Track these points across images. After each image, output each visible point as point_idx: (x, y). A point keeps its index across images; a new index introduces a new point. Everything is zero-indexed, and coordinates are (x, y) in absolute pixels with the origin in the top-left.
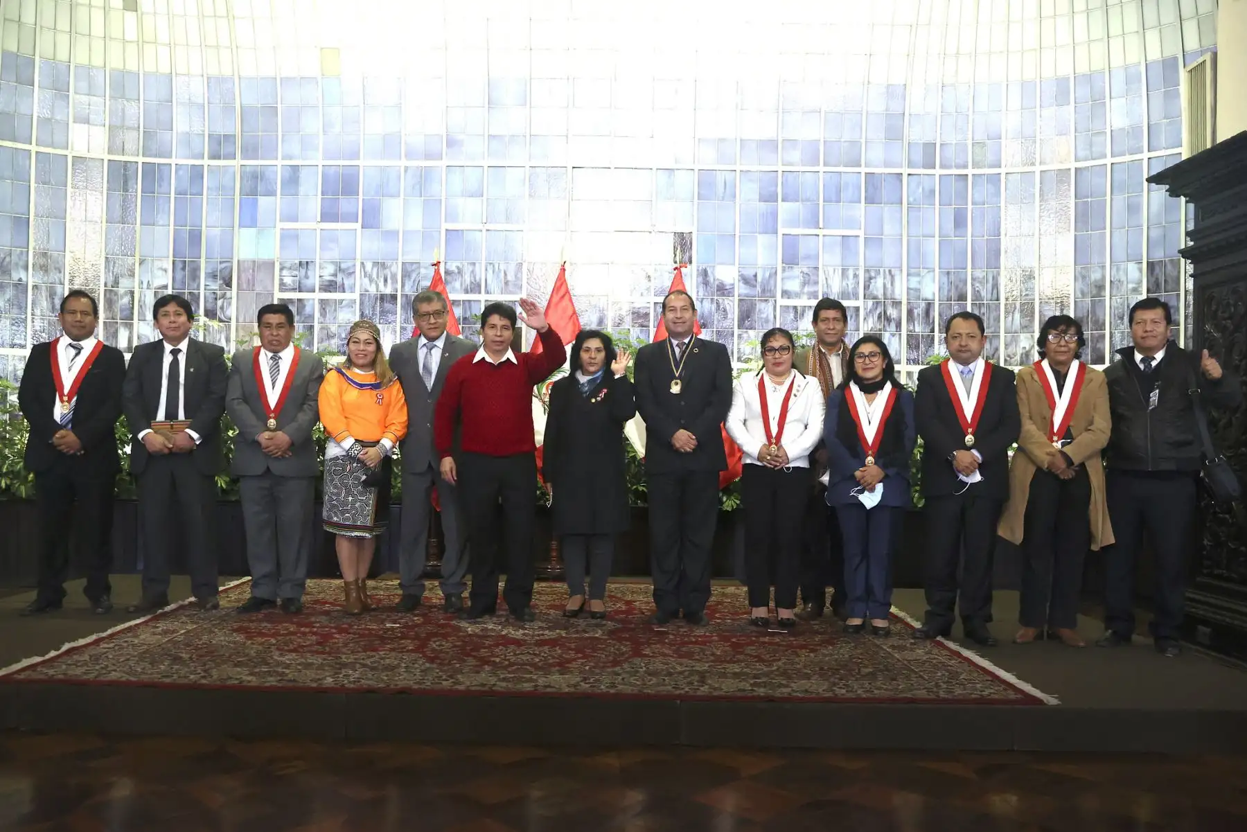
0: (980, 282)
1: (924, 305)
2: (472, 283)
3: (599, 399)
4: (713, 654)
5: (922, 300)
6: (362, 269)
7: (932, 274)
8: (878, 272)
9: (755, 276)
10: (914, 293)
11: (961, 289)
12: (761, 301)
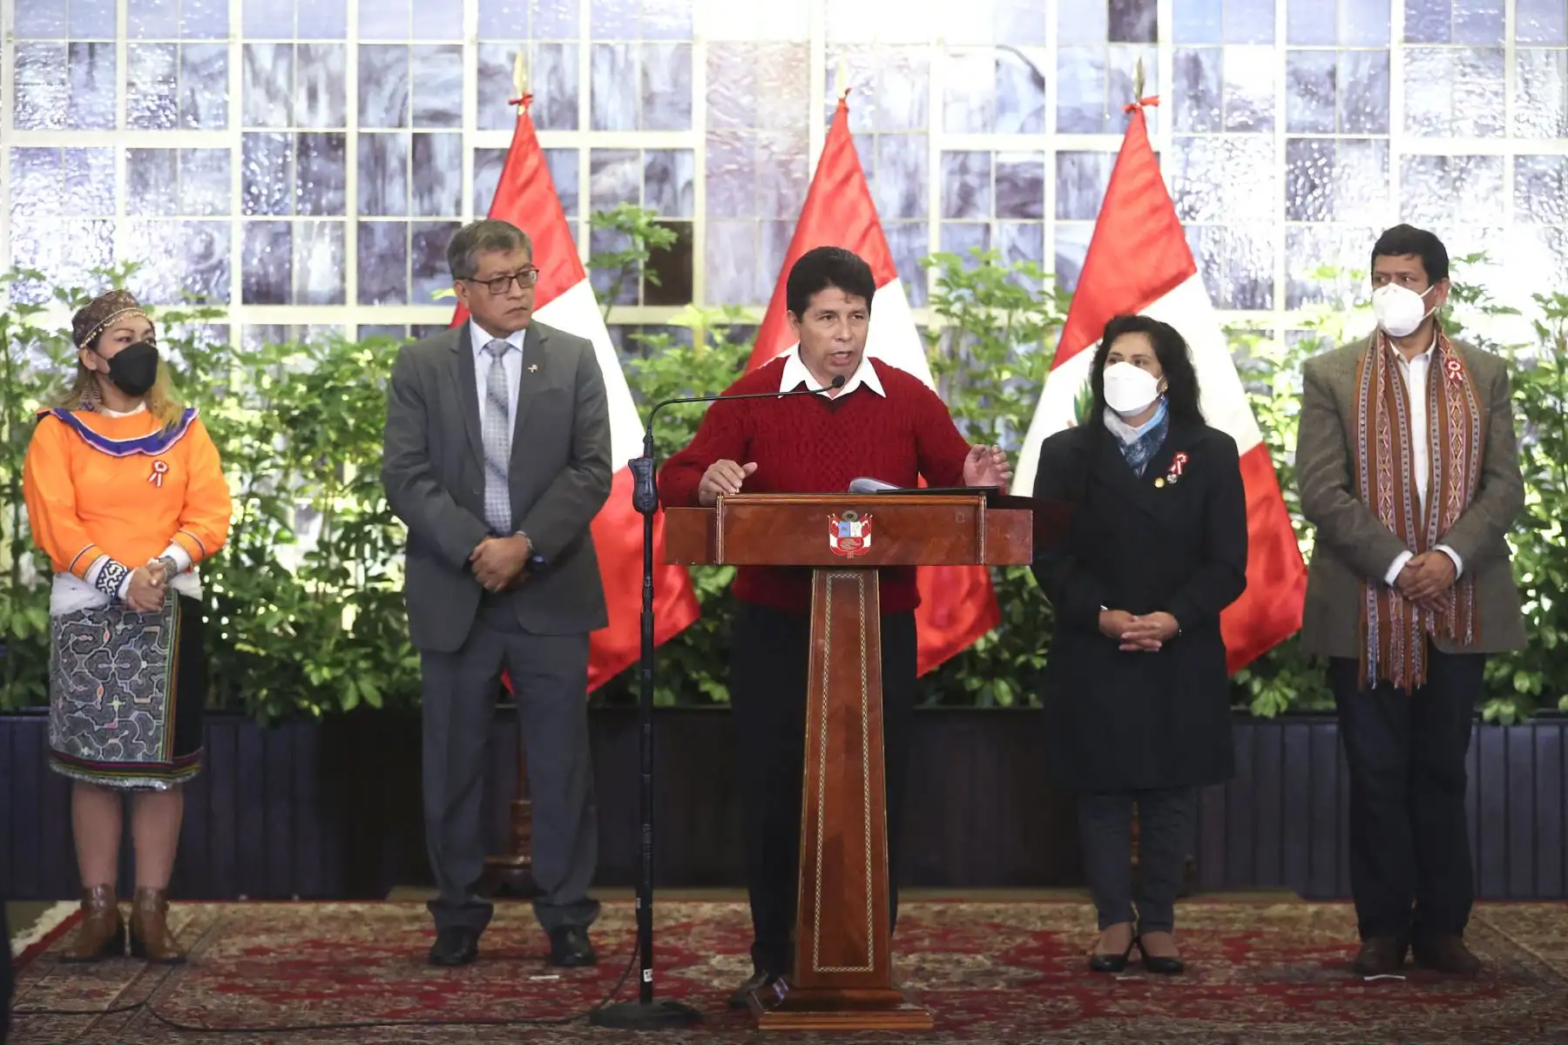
2: (552, 100)
3: (1172, 478)
4: (1251, 1012)
6: (248, 67)
9: (1332, 74)
12: (1349, 142)
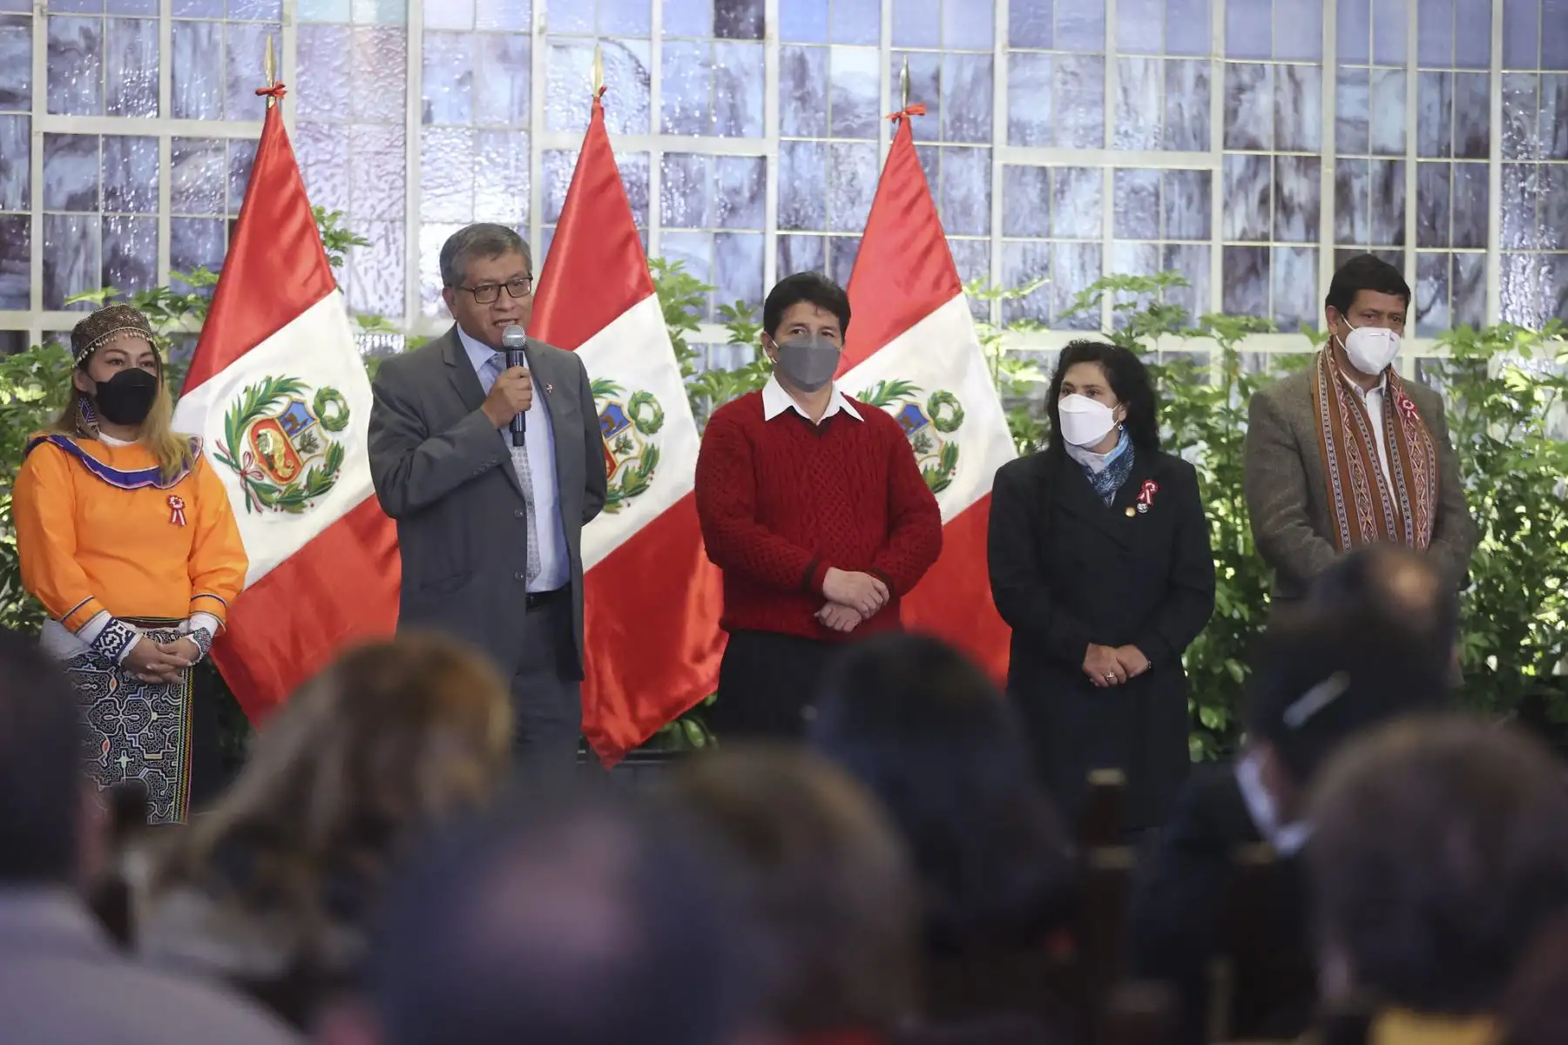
0: (1524, 106)
1: (1378, 167)
3: (1142, 507)
5: (1375, 153)
7: (1398, 79)
8: (1259, 72)
9: (936, 78)
10: (1352, 130)
11: (1475, 125)
12: (952, 150)
